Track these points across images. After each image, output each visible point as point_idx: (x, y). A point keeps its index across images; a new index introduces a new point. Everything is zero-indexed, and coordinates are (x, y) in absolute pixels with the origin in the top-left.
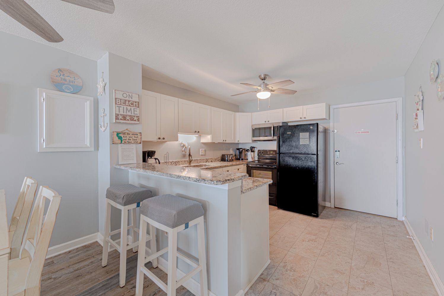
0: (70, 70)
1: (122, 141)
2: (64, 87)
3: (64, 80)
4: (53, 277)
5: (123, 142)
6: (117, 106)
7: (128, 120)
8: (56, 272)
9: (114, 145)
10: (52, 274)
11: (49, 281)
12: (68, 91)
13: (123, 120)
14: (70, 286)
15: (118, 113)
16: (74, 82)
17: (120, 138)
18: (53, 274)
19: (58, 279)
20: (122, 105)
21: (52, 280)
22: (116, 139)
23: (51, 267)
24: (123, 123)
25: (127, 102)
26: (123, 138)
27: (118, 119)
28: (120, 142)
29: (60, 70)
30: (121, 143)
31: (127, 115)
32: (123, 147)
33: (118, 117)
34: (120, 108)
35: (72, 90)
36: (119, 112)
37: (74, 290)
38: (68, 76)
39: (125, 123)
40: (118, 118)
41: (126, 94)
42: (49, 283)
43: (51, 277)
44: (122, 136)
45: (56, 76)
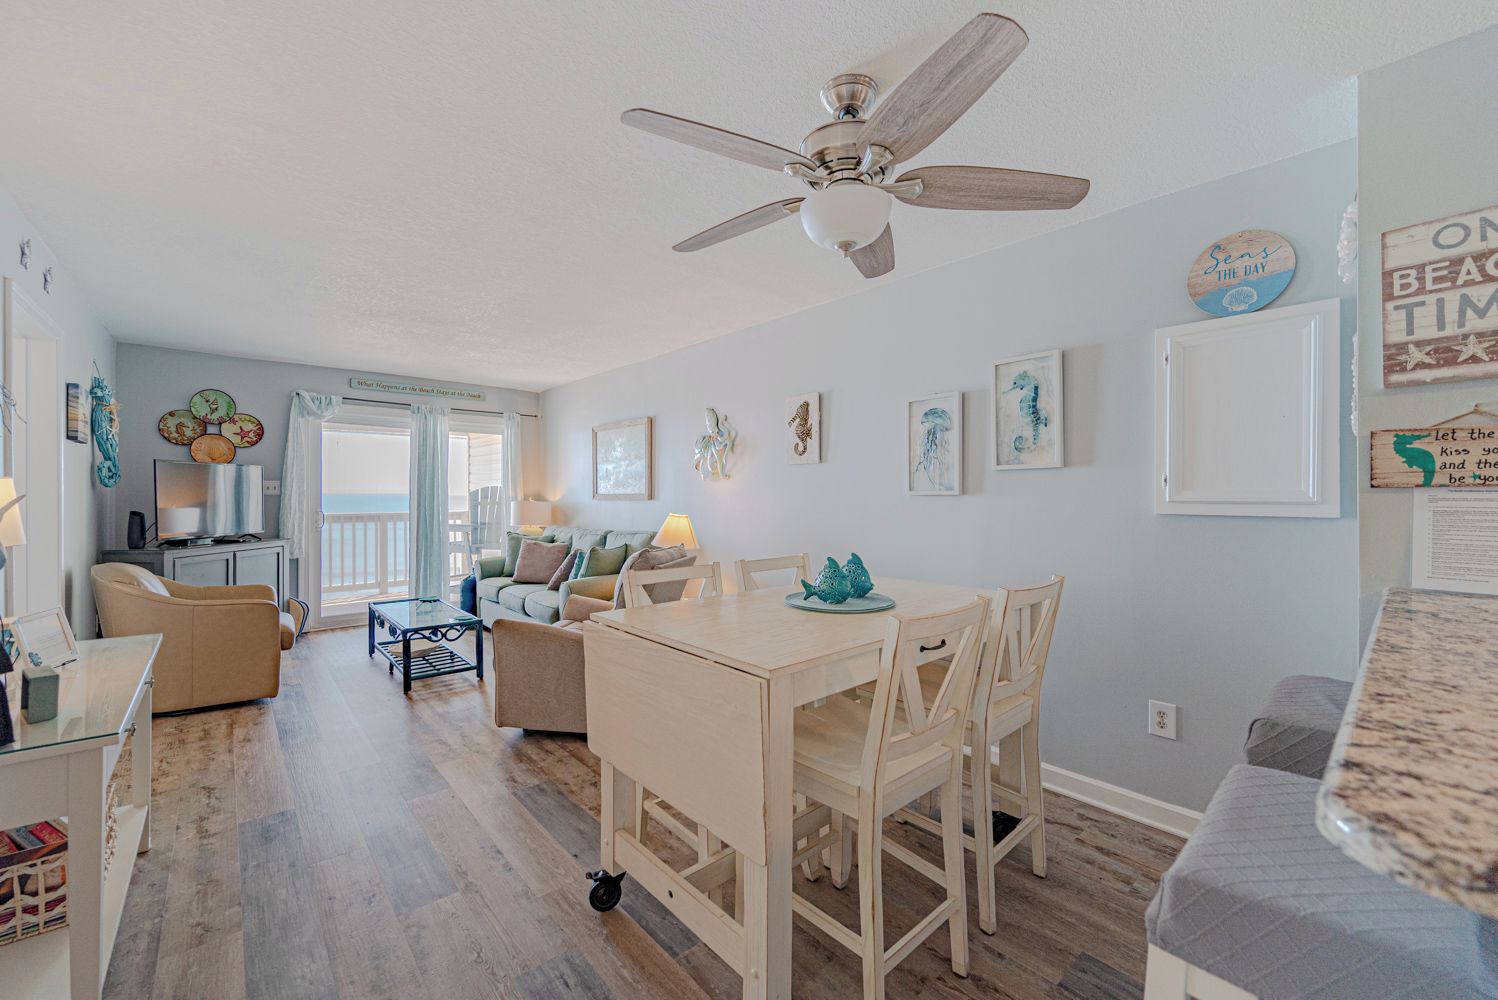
0: (1250, 232)
1: (1429, 475)
2: (1225, 302)
3: (1227, 276)
4: (1136, 885)
5: (1437, 479)
6: (1396, 308)
7: (1474, 359)
8: (1152, 879)
9: (1378, 494)
10: (1143, 875)
11: (1121, 886)
12: (1239, 309)
13: (1438, 366)
14: (1135, 937)
15: (1398, 336)
16: (1263, 268)
17: (1422, 460)
18: (1143, 878)
19: (1137, 898)
20: (1431, 292)
21: (1127, 889)
22: (1393, 465)
23: (1160, 859)
24: (1436, 381)
25: (1469, 264)
26: (1439, 461)
27: (1404, 370)
28: (1421, 480)
29: (1217, 247)
30: (1427, 483)
31: (1466, 337)
32: (1441, 504)
33: (1403, 358)
34: (1417, 311)
35: (1256, 298)
36: (1410, 332)
37: (1131, 956)
38: (1242, 256)
39: (1452, 380)
40: (1400, 364)
41: (1455, 225)
42: (1118, 891)
43: (1131, 881)
44: (1434, 449)
45: (1202, 272)
